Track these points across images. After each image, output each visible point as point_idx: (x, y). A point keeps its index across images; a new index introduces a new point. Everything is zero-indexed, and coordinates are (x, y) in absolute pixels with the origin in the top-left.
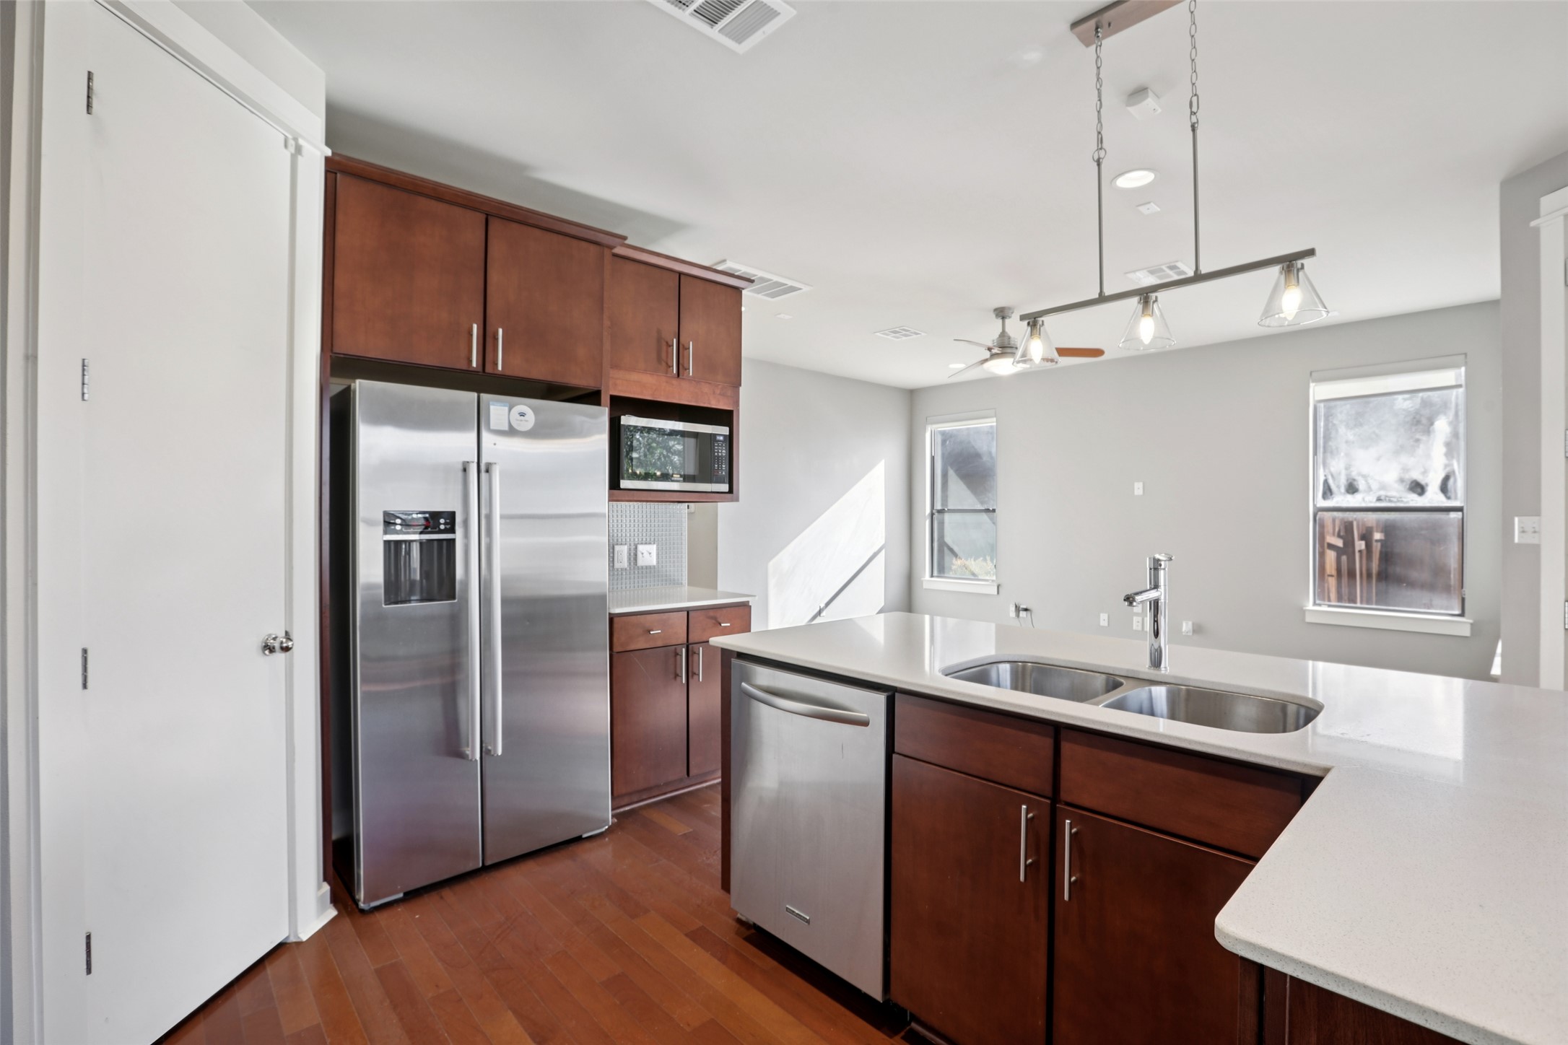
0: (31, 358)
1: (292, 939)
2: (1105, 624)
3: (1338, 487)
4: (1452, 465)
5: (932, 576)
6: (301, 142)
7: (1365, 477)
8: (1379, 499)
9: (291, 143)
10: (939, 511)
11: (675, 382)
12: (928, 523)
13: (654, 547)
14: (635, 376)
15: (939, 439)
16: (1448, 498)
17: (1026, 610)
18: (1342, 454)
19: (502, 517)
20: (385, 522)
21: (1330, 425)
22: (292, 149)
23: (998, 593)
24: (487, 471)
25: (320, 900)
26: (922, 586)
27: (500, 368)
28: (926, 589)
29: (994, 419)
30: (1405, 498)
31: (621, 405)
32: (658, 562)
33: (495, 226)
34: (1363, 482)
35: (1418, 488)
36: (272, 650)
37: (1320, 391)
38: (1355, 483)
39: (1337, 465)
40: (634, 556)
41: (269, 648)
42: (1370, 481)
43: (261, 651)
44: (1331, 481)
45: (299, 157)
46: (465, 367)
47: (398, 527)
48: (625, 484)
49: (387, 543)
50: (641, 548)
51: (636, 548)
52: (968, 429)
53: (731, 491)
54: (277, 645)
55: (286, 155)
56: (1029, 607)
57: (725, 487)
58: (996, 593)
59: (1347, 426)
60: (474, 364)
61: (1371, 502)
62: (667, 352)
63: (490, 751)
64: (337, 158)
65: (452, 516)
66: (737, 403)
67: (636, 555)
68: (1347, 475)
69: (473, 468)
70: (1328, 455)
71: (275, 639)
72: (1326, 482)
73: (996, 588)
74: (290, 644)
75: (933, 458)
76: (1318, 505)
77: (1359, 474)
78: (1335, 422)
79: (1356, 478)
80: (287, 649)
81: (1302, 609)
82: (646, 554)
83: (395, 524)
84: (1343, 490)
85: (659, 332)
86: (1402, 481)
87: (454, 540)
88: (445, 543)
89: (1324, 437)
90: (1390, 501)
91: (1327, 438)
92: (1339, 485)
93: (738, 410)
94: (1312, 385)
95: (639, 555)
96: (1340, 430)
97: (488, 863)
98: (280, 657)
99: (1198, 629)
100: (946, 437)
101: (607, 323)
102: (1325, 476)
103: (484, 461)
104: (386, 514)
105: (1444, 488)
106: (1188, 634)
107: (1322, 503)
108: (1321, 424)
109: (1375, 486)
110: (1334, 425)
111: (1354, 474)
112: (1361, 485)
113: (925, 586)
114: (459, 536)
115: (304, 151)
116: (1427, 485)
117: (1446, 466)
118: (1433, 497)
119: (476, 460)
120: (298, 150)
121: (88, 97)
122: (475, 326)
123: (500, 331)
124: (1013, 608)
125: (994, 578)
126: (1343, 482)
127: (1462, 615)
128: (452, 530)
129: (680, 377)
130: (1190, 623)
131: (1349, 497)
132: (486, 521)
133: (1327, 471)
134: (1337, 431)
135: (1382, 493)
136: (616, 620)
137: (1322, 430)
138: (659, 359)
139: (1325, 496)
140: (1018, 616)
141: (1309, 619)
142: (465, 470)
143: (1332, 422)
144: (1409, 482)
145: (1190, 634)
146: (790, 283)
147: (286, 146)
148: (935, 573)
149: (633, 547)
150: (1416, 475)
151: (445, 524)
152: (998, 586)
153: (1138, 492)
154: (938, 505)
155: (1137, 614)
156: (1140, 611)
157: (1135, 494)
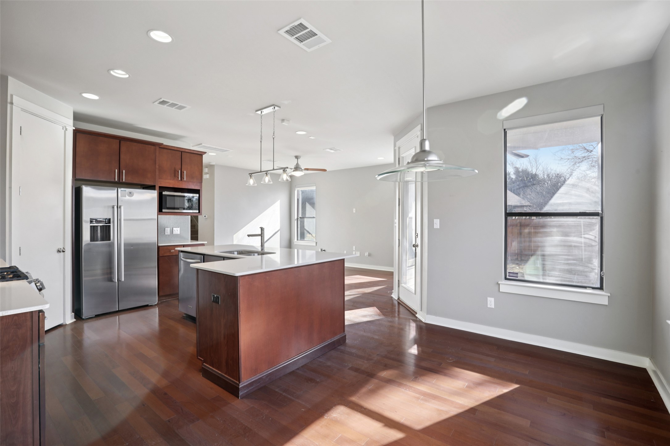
0: (10, 188)
1: (64, 324)
5: (298, 240)
6: (67, 127)
9: (64, 128)
10: (301, 218)
11: (180, 182)
12: (296, 222)
13: (179, 228)
14: (167, 181)
15: (300, 193)
17: (324, 250)
19: (124, 220)
20: (90, 221)
22: (65, 130)
23: (316, 245)
24: (120, 208)
25: (72, 316)
26: (294, 243)
27: (124, 181)
28: (295, 244)
29: (315, 187)
31: (162, 189)
32: (180, 233)
33: (122, 142)
36: (60, 252)
40: (172, 231)
41: (59, 251)
43: (57, 252)
45: (66, 131)
46: (114, 181)
47: (94, 222)
48: (164, 210)
49: (91, 226)
50: (174, 229)
51: (173, 229)
52: (308, 190)
53: (199, 212)
54: (61, 250)
55: (63, 131)
57: (197, 211)
60: (116, 180)
62: (178, 174)
63: (120, 280)
64: (76, 129)
65: (110, 219)
66: (201, 187)
67: (173, 231)
69: (116, 207)
71: (60, 249)
73: (315, 243)
74: (65, 250)
75: (298, 200)
80: (64, 252)
82: (176, 230)
83: (93, 222)
85: (175, 168)
87: (110, 226)
88: (107, 226)
93: (202, 190)
95: (174, 231)
97: (120, 309)
98: (62, 253)
99: (370, 255)
100: (303, 192)
101: (157, 167)
103: (119, 205)
104: (91, 219)
113: (295, 243)
114: (111, 225)
115: (68, 130)
119: (117, 205)
120: (66, 129)
121: (21, 132)
122: (116, 170)
123: (124, 171)
124: (320, 250)
125: (315, 240)
128: (110, 223)
129: (182, 180)
130: (367, 253)
132: (119, 220)
136: (160, 247)
138: (175, 176)
142: (113, 208)
145: (368, 256)
146: (225, 149)
147: (63, 129)
148: (299, 239)
149: (172, 229)
151: (108, 221)
152: (316, 243)
153: (354, 211)
154: (300, 216)
155: (354, 251)
156: (355, 250)
157: (354, 212)
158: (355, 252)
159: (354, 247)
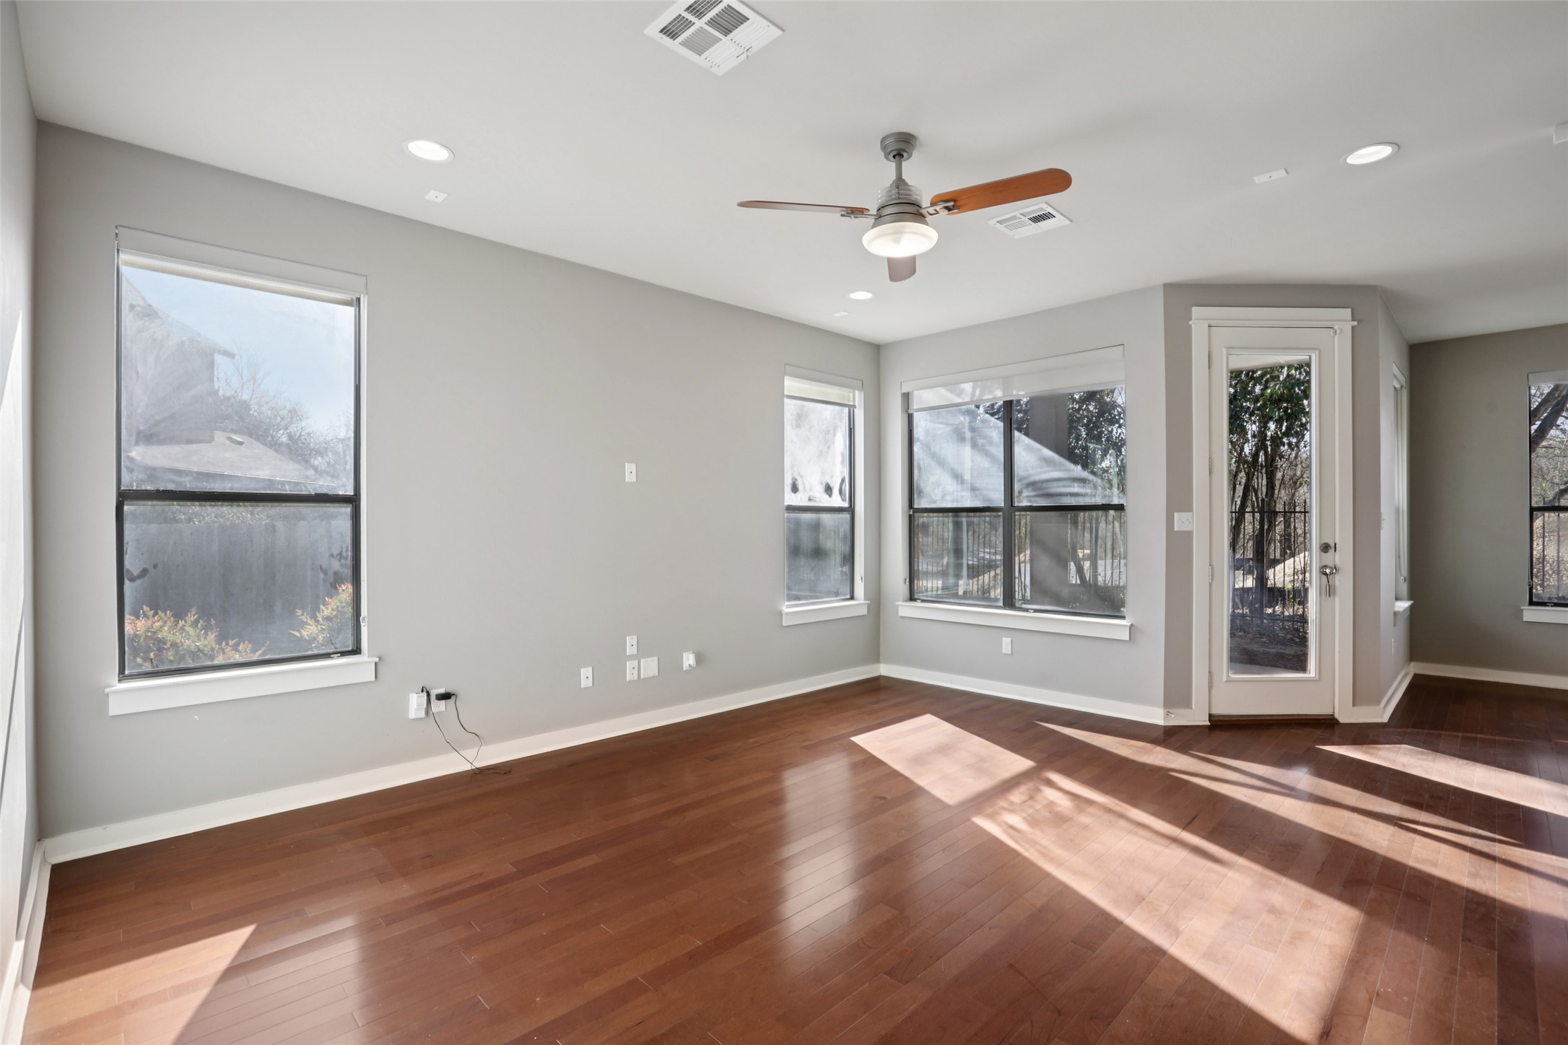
2: (588, 683)
3: (787, 486)
4: (844, 472)
5: (125, 677)
7: (802, 477)
8: (810, 499)
16: (842, 500)
17: (446, 696)
18: (789, 453)
35: (829, 490)
38: (796, 482)
42: (805, 482)
56: (450, 690)
58: (371, 678)
61: (805, 502)
68: (792, 474)
73: (371, 666)
77: (799, 474)
79: (797, 477)
84: (789, 489)
86: (821, 483)
90: (815, 501)
94: (785, 378)
105: (841, 492)
106: (690, 669)
109: (807, 486)
111: (796, 474)
112: (800, 484)
116: (833, 488)
126: (789, 480)
135: (811, 493)
140: (429, 711)
141: (785, 622)
144: (825, 485)
145: (693, 667)
150: (828, 479)
156: (635, 652)
158: (635, 663)
159: (631, 641)
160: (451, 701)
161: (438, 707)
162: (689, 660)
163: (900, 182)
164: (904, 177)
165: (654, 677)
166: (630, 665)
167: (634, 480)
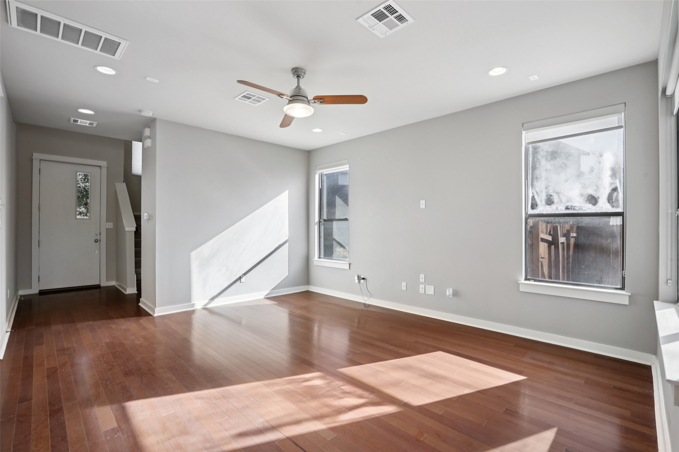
2: (404, 288)
3: (541, 201)
4: (616, 183)
5: (320, 258)
7: (558, 193)
8: (567, 208)
10: (325, 220)
12: (317, 227)
15: (325, 178)
16: (613, 207)
17: (363, 279)
18: (543, 179)
21: (536, 159)
23: (350, 268)
28: (315, 265)
29: (348, 166)
30: (584, 207)
34: (557, 197)
35: (593, 200)
37: (527, 136)
38: (552, 197)
39: (540, 186)
42: (561, 196)
44: (536, 197)
52: (337, 172)
56: (365, 277)
58: (348, 269)
59: (547, 159)
61: (562, 210)
68: (546, 192)
70: (535, 180)
72: (533, 198)
73: (348, 265)
75: (320, 190)
76: (529, 213)
77: (554, 191)
78: (539, 157)
79: (552, 194)
81: (517, 282)
84: (544, 203)
86: (582, 195)
89: (532, 168)
90: (574, 209)
91: (534, 168)
92: (541, 200)
94: (524, 132)
96: (542, 162)
99: (456, 294)
100: (329, 177)
102: (533, 193)
105: (610, 199)
106: (450, 296)
107: (531, 212)
108: (530, 159)
109: (564, 199)
110: (538, 159)
111: (551, 192)
112: (555, 198)
113: (315, 263)
116: (598, 198)
117: (611, 184)
118: (604, 206)
124: (356, 278)
125: (349, 259)
126: (544, 197)
127: (623, 288)
130: (451, 290)
131: (548, 207)
133: (534, 190)
134: (540, 163)
135: (569, 204)
137: (531, 163)
139: (533, 207)
140: (359, 282)
141: (522, 289)
143: (537, 157)
144: (587, 196)
145: (452, 297)
148: (322, 256)
150: (591, 191)
152: (350, 264)
153: (423, 206)
154: (325, 217)
155: (422, 283)
156: (423, 281)
157: (421, 207)
158: (423, 286)
159: (422, 276)
160: (365, 280)
161: (362, 281)
162: (449, 292)
163: (298, 87)
164: (301, 85)
165: (431, 295)
166: (422, 286)
167: (424, 207)
